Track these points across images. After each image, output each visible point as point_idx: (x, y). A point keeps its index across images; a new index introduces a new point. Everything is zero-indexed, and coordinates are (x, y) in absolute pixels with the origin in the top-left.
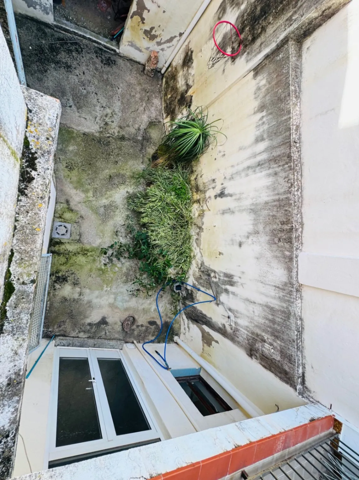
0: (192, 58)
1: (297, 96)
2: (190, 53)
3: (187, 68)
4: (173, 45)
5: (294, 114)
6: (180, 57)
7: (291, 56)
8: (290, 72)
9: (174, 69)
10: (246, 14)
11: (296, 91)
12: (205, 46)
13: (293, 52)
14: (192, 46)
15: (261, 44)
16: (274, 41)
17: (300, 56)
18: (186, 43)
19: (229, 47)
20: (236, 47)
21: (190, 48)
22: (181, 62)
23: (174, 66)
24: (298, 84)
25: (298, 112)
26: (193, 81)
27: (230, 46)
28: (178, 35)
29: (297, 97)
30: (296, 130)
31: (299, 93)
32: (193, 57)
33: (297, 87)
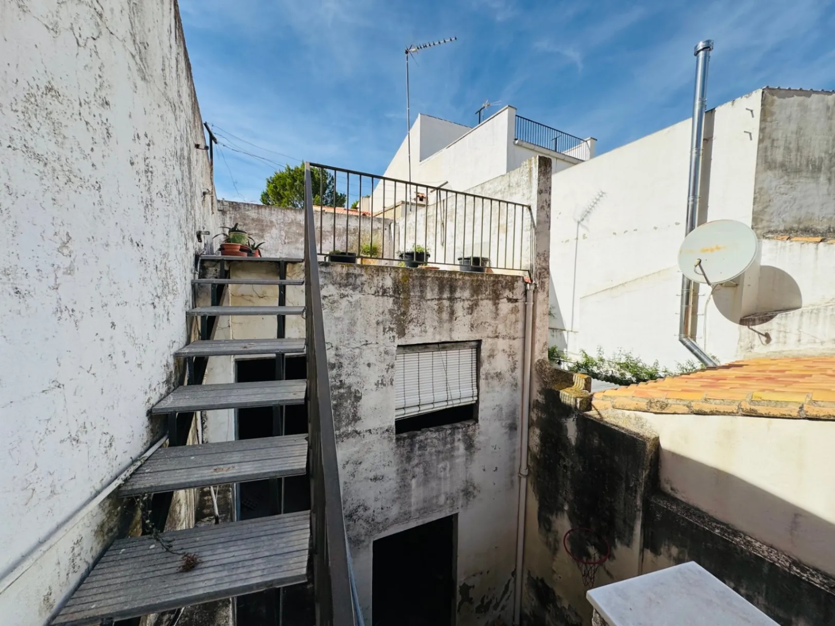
0: (548, 587)
1: (733, 533)
2: (540, 584)
3: (551, 605)
4: (511, 592)
5: (766, 554)
6: (530, 596)
7: (669, 508)
8: (691, 520)
9: (532, 619)
10: (576, 511)
11: (722, 529)
12: (554, 563)
13: (665, 503)
14: (537, 574)
15: (625, 521)
16: (635, 511)
17: (675, 500)
18: (526, 576)
19: (588, 547)
20: (597, 541)
21: (535, 578)
22: (535, 602)
23: (528, 613)
24: (714, 522)
25: (764, 547)
26: (576, 614)
27: (588, 545)
28: (510, 576)
29: (736, 533)
30: (804, 570)
31: (729, 528)
32: (549, 585)
33: (718, 526)
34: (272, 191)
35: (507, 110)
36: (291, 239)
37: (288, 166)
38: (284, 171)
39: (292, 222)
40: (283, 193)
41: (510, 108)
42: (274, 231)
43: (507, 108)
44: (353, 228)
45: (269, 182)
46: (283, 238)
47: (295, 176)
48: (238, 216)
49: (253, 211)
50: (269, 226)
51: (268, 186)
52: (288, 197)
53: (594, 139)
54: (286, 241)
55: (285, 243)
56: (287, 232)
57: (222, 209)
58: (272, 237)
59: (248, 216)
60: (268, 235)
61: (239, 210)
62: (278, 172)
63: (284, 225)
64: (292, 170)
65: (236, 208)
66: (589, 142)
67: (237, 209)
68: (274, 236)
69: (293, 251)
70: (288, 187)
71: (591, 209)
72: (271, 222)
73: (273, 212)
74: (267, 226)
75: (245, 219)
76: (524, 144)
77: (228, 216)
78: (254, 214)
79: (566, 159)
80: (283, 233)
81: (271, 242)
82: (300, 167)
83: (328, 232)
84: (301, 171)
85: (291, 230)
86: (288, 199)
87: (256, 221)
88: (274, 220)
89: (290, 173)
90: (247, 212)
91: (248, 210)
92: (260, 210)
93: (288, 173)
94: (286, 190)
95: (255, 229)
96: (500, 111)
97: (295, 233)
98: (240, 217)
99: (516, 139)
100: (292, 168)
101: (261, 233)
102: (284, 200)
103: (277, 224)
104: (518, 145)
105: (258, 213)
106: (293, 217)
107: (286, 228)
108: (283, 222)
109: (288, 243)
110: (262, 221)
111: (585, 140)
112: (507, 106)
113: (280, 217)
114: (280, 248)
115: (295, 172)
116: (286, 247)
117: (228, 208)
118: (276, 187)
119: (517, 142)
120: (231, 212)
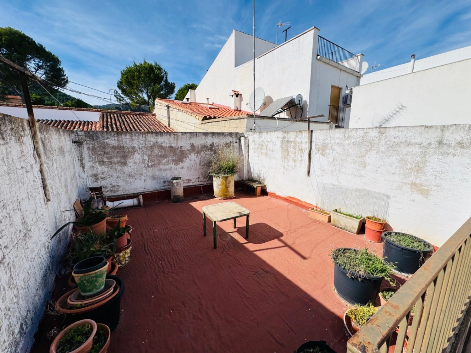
34: (125, 80)
35: (313, 30)
36: (154, 161)
37: (135, 63)
38: (133, 66)
39: (154, 145)
40: (133, 82)
41: (315, 28)
42: (137, 157)
43: (313, 29)
44: (210, 144)
45: (122, 74)
46: (146, 162)
47: (140, 70)
48: (96, 145)
49: (113, 138)
50: (132, 152)
51: (122, 77)
52: (136, 84)
53: (363, 55)
54: (150, 164)
55: (149, 166)
56: (149, 156)
57: (77, 139)
58: (135, 163)
59: (108, 144)
60: (132, 160)
61: (97, 139)
62: (128, 67)
63: (147, 150)
64: (138, 66)
65: (93, 137)
66: (359, 57)
67: (95, 138)
68: (137, 161)
69: (157, 173)
70: (136, 78)
71: (389, 118)
72: (133, 148)
73: (134, 138)
74: (129, 152)
75: (104, 148)
76: (324, 59)
77: (85, 146)
78: (113, 142)
79: (347, 71)
80: (146, 157)
81: (135, 167)
82: (143, 63)
83: (188, 150)
84: (144, 67)
85: (153, 154)
86: (137, 86)
87: (118, 149)
88: (135, 145)
89: (137, 68)
90: (106, 141)
91: (107, 138)
92: (120, 137)
93: (135, 67)
94: (135, 80)
95: (116, 157)
96: (305, 32)
97: (157, 156)
98: (99, 147)
99: (318, 55)
100: (138, 64)
101: (123, 160)
102: (135, 87)
103: (140, 148)
104: (319, 60)
105: (118, 140)
106: (154, 140)
107: (149, 152)
108: (144, 146)
109: (152, 166)
110: (124, 147)
111: (357, 55)
112: (313, 27)
113: (141, 142)
114: (145, 171)
115: (140, 67)
116: (150, 170)
117: (84, 137)
118: (127, 78)
119: (319, 57)
120: (88, 142)
